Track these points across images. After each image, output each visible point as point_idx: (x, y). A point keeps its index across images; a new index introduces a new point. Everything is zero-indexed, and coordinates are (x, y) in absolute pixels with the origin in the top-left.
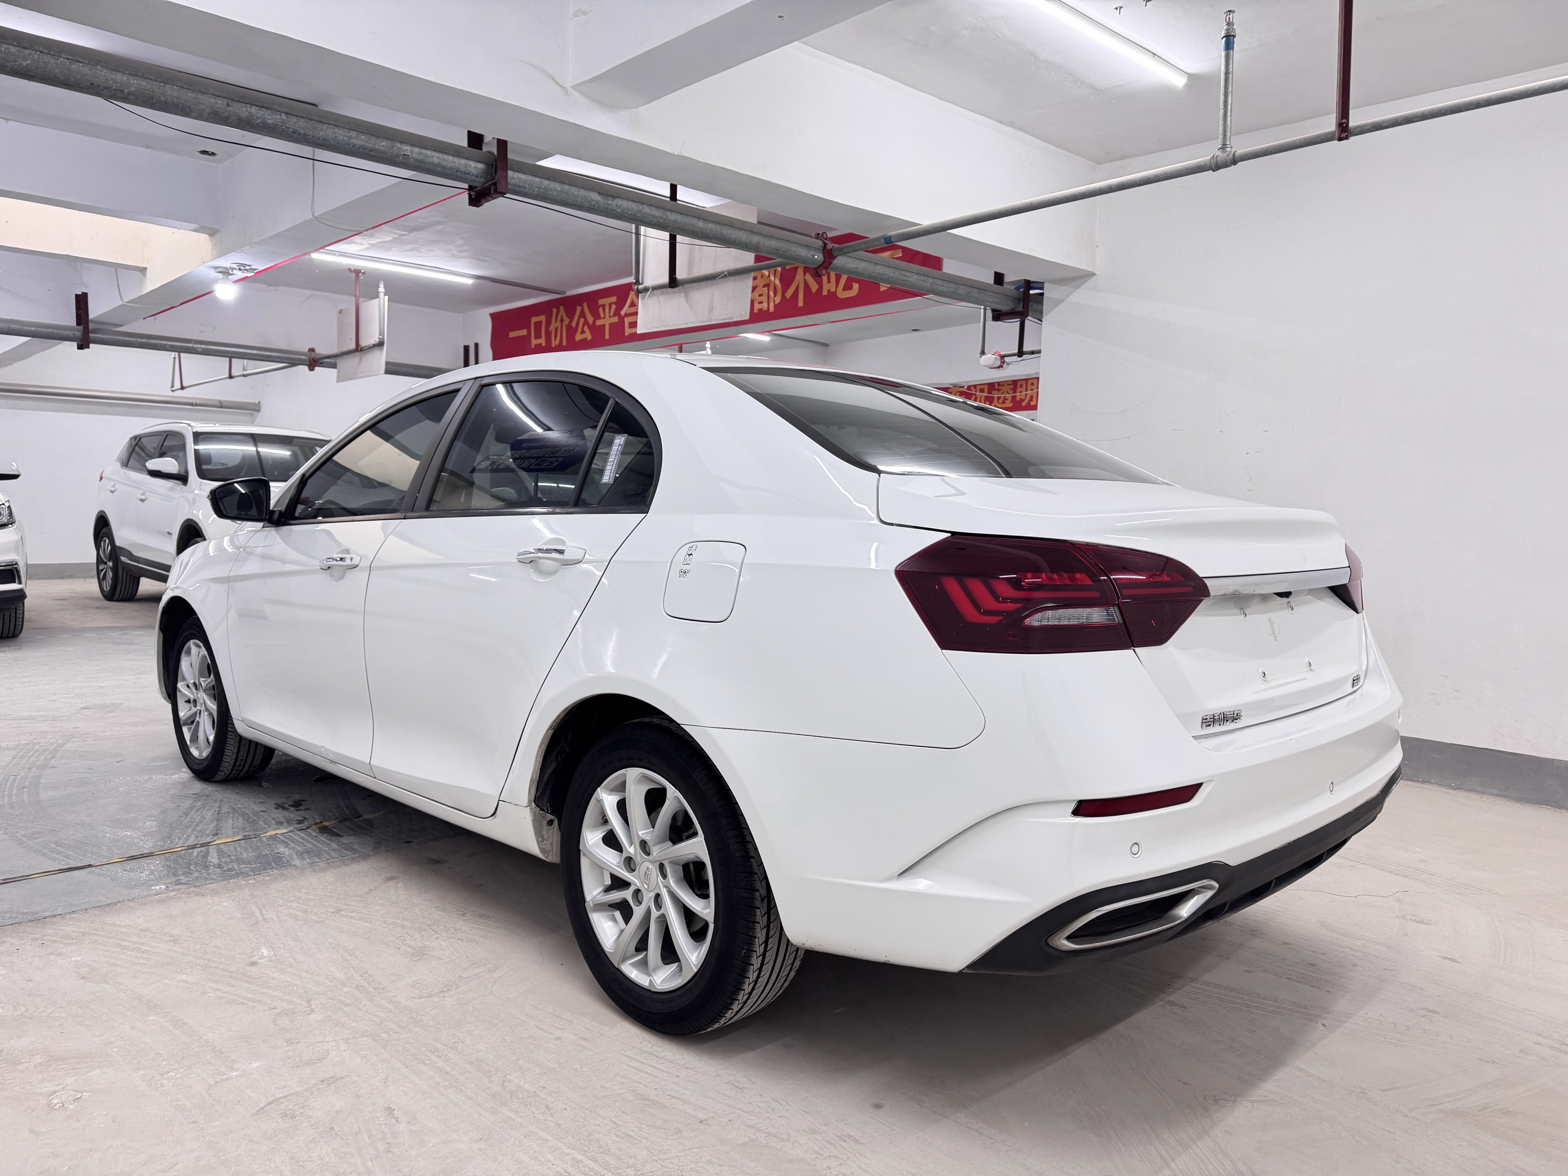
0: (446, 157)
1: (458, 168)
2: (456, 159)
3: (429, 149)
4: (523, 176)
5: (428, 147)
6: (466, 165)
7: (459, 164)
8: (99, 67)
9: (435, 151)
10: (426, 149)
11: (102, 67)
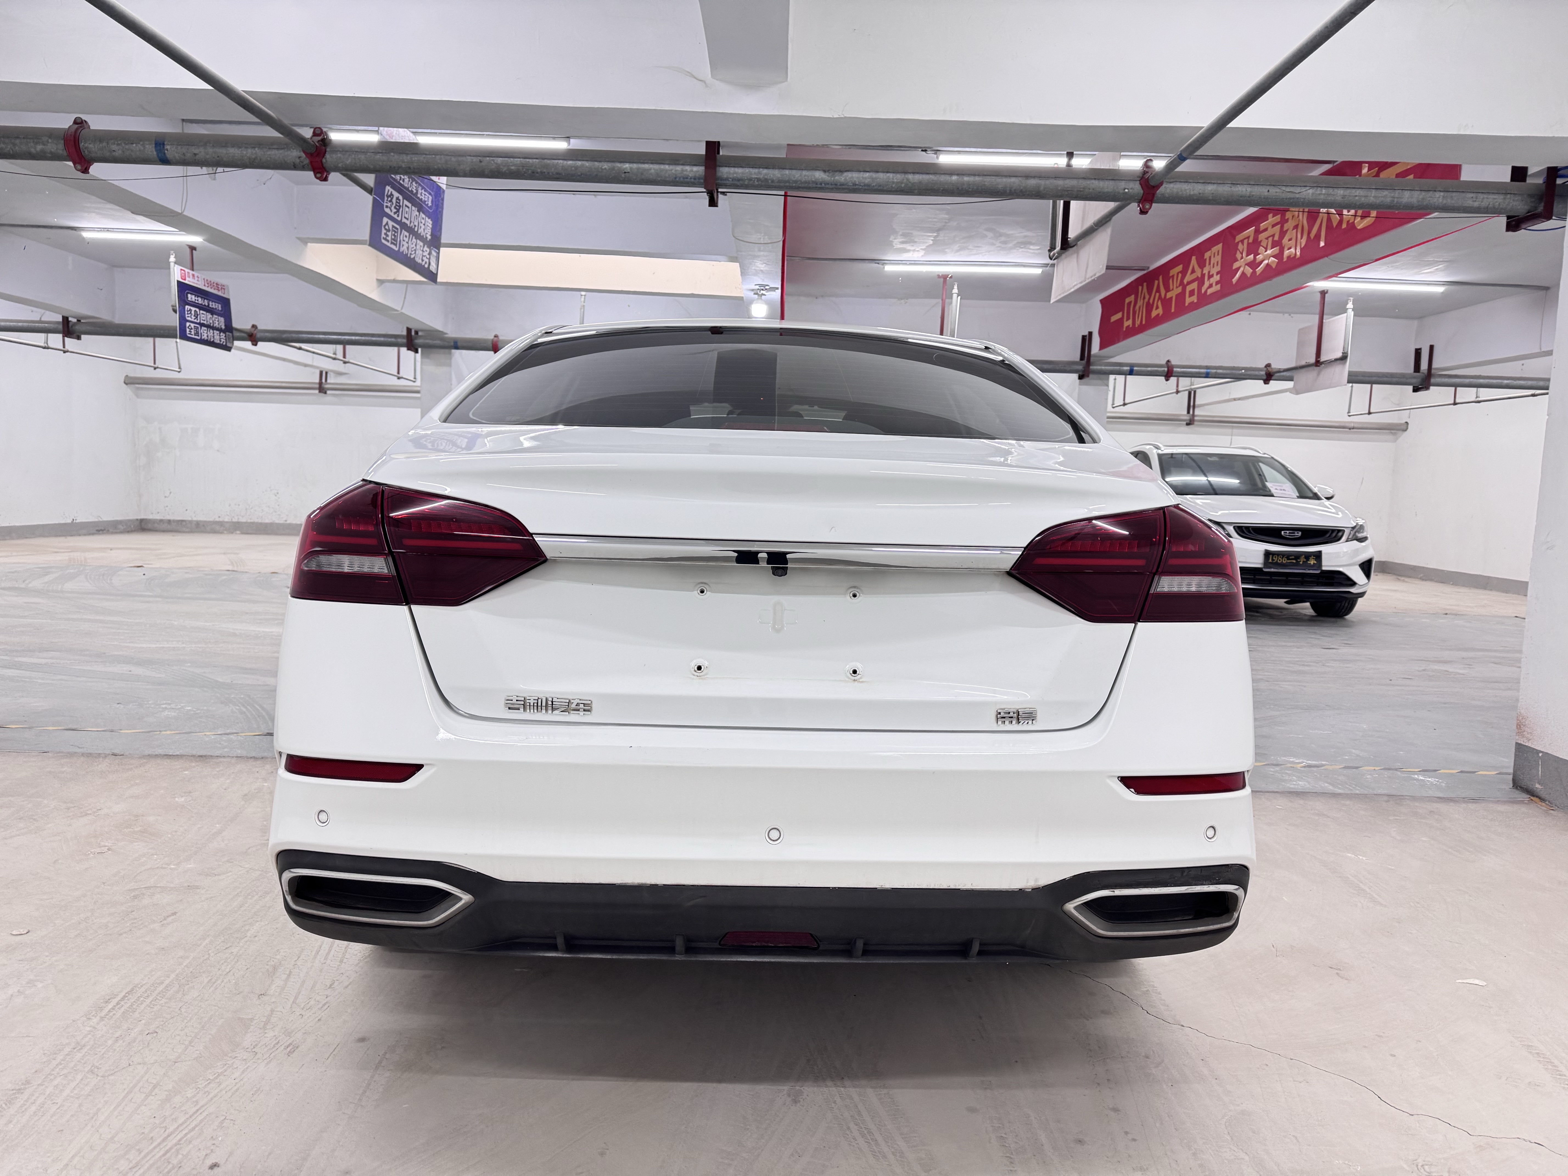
0: (662, 167)
1: (676, 175)
2: (671, 167)
3: (647, 163)
4: (739, 170)
5: (646, 161)
6: (682, 170)
7: (676, 171)
8: (392, 154)
9: (652, 163)
10: (644, 163)
11: (394, 153)
